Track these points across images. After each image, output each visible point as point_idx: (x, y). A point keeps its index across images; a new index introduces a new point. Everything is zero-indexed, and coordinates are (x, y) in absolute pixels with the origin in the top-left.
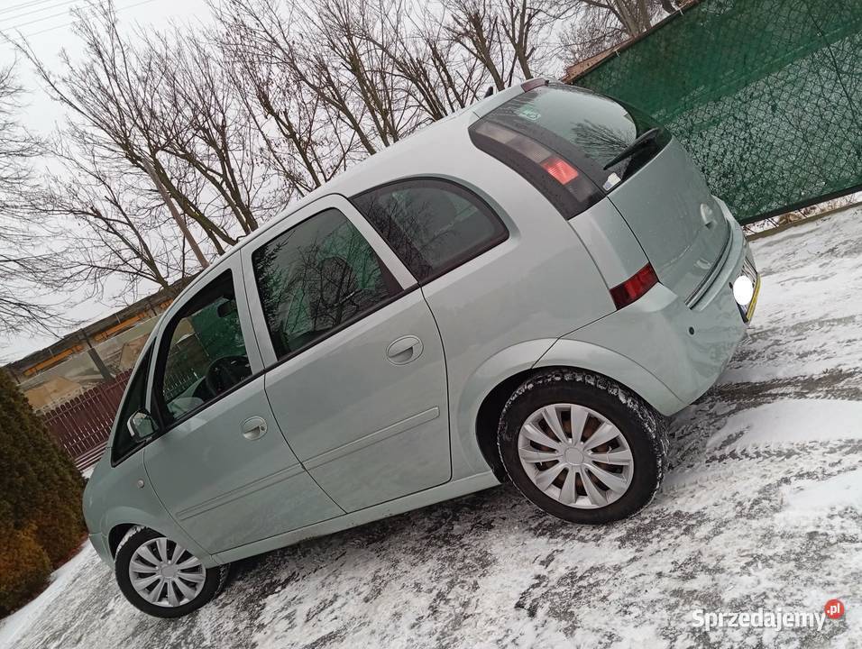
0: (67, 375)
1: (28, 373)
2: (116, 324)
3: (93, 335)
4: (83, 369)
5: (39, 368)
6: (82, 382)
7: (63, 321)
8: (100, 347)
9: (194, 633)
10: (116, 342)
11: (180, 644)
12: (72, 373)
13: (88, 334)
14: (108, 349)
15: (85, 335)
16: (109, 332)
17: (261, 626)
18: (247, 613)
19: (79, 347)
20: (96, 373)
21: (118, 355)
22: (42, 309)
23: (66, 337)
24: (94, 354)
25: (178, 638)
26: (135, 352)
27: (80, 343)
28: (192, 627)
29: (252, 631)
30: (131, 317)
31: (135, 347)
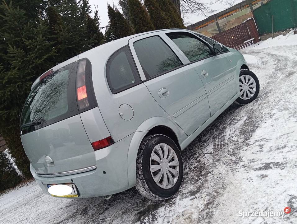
0: (208, 31)
1: (196, 29)
2: (227, 13)
3: (218, 17)
4: (213, 29)
5: (200, 27)
6: (212, 34)
7: (209, 10)
8: (220, 21)
9: (222, 135)
10: (225, 20)
11: (216, 137)
12: (210, 30)
13: (217, 16)
14: (222, 22)
15: (216, 16)
16: (224, 16)
17: (248, 145)
18: (243, 136)
19: (213, 21)
20: (217, 31)
21: (225, 25)
22: (202, 5)
23: (210, 17)
24: (217, 24)
25: (216, 135)
26: (231, 24)
27: (214, 19)
28: (222, 132)
29: (244, 145)
30: (232, 11)
31: (232, 22)
